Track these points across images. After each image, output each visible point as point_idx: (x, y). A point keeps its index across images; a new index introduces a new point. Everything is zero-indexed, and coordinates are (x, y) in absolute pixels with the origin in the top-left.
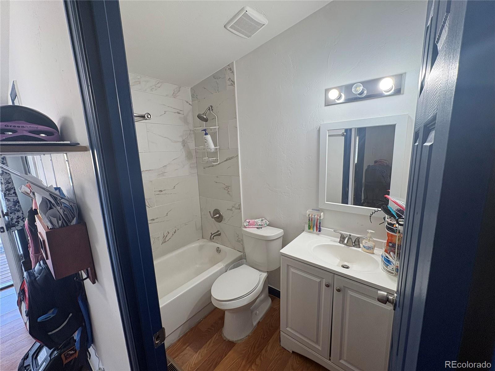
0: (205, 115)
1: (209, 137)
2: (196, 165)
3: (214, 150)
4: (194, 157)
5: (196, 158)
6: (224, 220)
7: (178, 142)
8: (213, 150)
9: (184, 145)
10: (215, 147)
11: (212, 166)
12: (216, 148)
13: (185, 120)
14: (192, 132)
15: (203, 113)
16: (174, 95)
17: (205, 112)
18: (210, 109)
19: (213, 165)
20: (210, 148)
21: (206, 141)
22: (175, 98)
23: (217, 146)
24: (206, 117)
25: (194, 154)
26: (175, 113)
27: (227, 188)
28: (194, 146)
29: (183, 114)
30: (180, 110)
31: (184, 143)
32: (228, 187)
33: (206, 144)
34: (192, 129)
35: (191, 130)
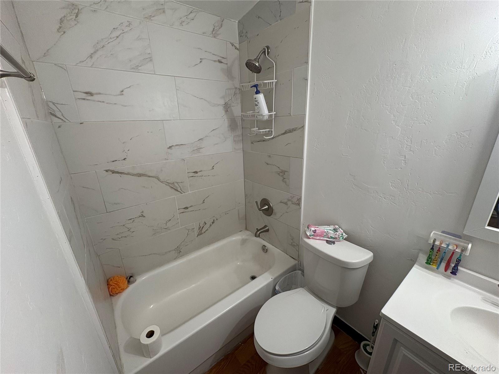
0: (257, 61)
1: (261, 97)
2: (241, 138)
3: (268, 118)
4: (239, 127)
5: (242, 128)
6: (275, 214)
7: (219, 105)
8: (266, 118)
9: (226, 110)
10: (269, 113)
11: (264, 141)
12: (271, 115)
13: (229, 73)
14: (238, 91)
15: (255, 59)
16: (214, 33)
17: (258, 56)
18: (265, 52)
19: (264, 139)
20: (262, 115)
21: (256, 104)
22: (215, 37)
23: (272, 111)
24: (259, 64)
25: (239, 122)
26: (215, 61)
27: (283, 174)
28: (240, 112)
29: (227, 64)
30: (223, 58)
31: (227, 108)
32: (284, 172)
33: (256, 108)
34: (238, 87)
35: (236, 88)
